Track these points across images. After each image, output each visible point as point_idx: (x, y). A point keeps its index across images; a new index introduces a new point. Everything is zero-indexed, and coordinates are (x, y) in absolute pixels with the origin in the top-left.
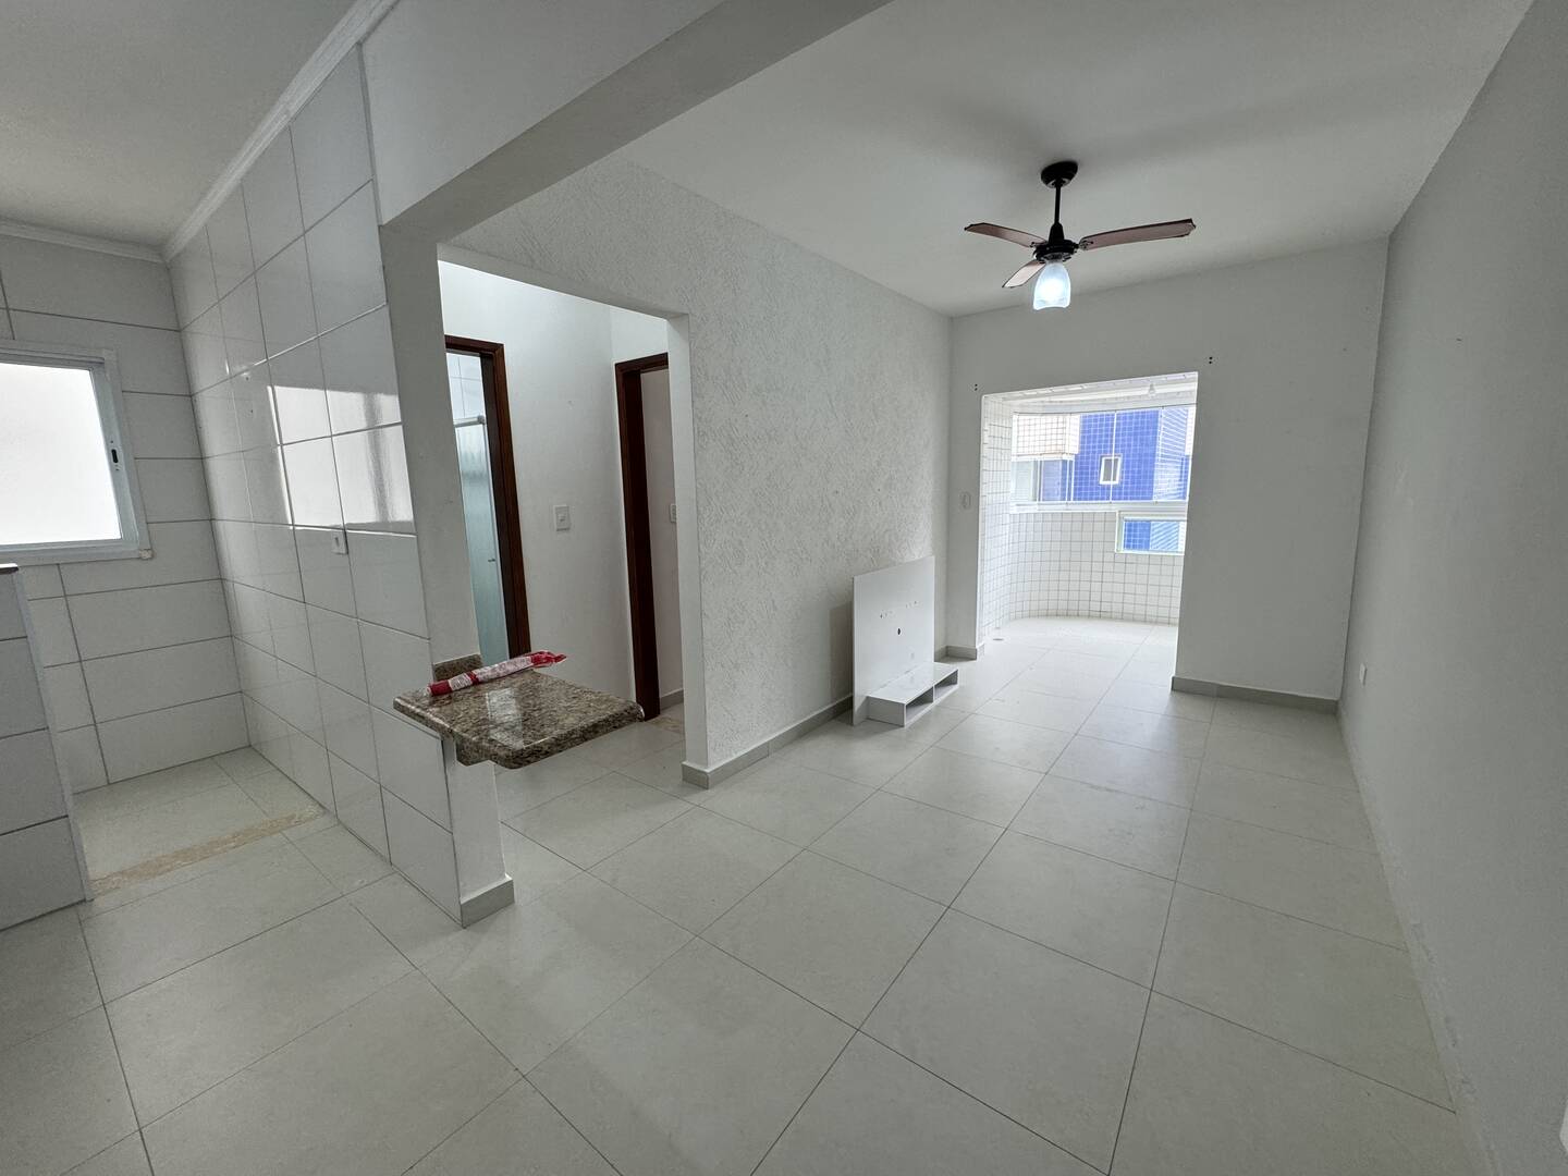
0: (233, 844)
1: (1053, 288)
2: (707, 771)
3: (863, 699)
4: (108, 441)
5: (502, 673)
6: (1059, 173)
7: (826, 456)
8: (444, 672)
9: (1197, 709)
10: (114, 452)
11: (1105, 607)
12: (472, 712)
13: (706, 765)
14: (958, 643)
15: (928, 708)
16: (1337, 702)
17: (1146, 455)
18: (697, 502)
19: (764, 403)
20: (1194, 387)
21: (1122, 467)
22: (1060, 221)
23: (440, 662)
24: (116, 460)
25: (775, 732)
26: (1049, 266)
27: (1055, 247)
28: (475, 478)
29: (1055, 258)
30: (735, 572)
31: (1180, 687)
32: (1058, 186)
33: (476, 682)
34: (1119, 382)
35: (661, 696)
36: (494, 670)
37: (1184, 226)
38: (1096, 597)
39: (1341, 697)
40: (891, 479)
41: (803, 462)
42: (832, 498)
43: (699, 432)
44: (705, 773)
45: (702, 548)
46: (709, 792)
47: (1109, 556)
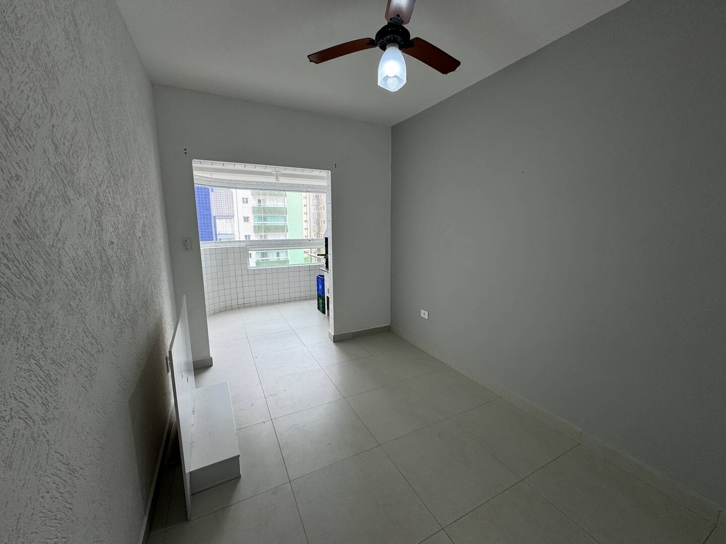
16: (390, 326)
40: (144, 226)
41: (71, 193)
42: (110, 252)
47: (245, 272)
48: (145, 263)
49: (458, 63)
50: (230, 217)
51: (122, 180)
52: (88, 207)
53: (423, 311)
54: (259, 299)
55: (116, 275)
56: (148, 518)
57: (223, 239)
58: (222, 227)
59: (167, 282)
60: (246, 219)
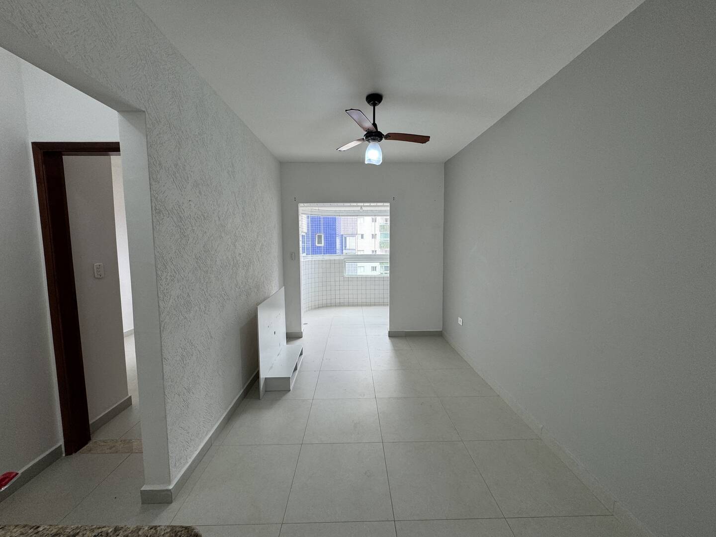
1: (374, 154)
2: (171, 487)
3: (264, 380)
6: (374, 99)
7: (234, 232)
11: (342, 301)
13: (169, 483)
16: (442, 331)
17: (333, 234)
18: (156, 267)
19: (200, 193)
20: (389, 209)
21: (324, 238)
22: (376, 122)
25: (214, 425)
26: (372, 144)
27: (374, 135)
29: (374, 140)
30: (185, 318)
31: (392, 335)
32: (374, 105)
34: (332, 204)
35: (90, 423)
37: (424, 139)
38: (338, 297)
39: (443, 329)
40: (262, 245)
41: (223, 235)
42: (238, 258)
43: (156, 209)
44: (170, 490)
45: (161, 304)
46: (174, 506)
47: (342, 279)
48: (260, 265)
49: (429, 137)
50: (353, 235)
51: (250, 224)
52: (230, 239)
53: (460, 319)
54: (351, 301)
55: (241, 269)
56: (244, 391)
57: (349, 253)
58: (350, 242)
59: (277, 278)
60: (374, 236)
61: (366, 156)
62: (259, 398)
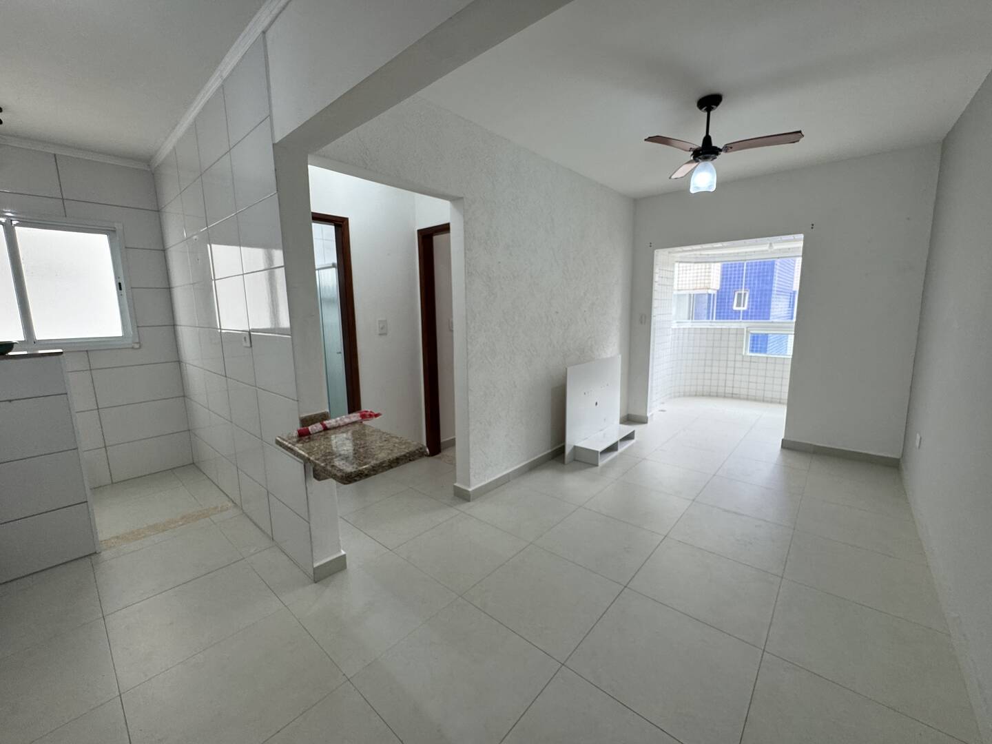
0: (180, 523)
1: (704, 178)
2: (470, 490)
3: (571, 448)
4: (117, 277)
5: (341, 423)
6: (709, 102)
7: (550, 289)
8: (306, 422)
9: (800, 462)
10: (120, 284)
12: (322, 447)
13: (469, 486)
14: (636, 412)
15: (614, 454)
16: (899, 459)
17: (766, 290)
18: (467, 318)
19: (511, 254)
20: (801, 244)
21: (749, 298)
22: (710, 134)
23: (304, 415)
24: (120, 289)
25: (514, 466)
26: (702, 164)
27: (706, 151)
28: (330, 301)
29: (706, 159)
30: (490, 363)
31: (787, 446)
32: (709, 111)
33: (326, 429)
34: (748, 241)
36: (337, 421)
37: (796, 136)
38: (729, 384)
39: (902, 456)
40: (593, 304)
43: (468, 273)
44: (469, 492)
45: (469, 347)
46: (471, 504)
47: (739, 358)
49: (803, 132)
52: (544, 297)
61: (692, 182)
62: (563, 462)
